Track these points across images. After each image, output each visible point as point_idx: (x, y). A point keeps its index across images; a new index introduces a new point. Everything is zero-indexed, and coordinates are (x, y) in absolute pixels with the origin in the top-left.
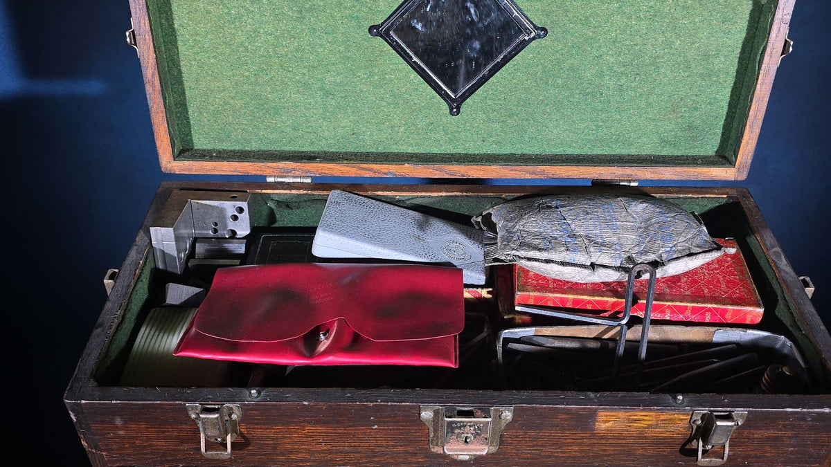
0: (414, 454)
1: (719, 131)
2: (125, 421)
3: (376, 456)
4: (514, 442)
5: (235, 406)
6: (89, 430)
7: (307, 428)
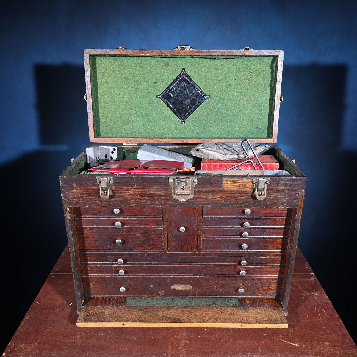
0: (167, 200)
1: (267, 129)
2: (77, 185)
3: (155, 201)
4: (199, 193)
5: (112, 177)
6: (65, 189)
7: (134, 188)
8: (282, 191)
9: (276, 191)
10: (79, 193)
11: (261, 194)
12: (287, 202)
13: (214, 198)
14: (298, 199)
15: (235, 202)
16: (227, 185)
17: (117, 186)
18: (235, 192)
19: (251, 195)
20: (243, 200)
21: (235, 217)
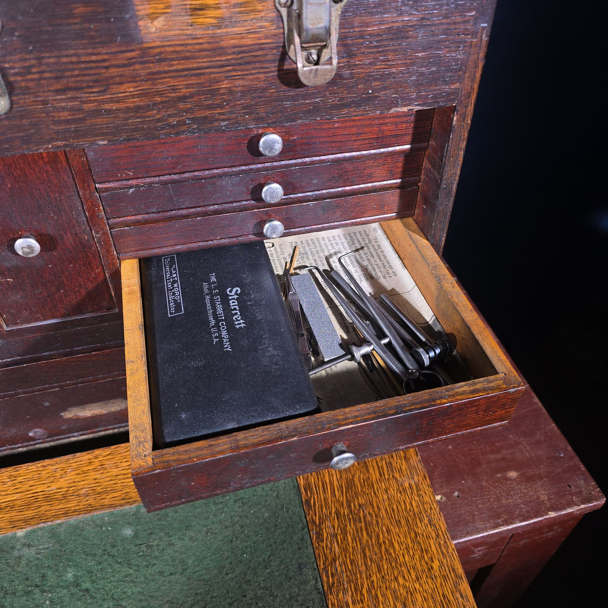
4: (31, 84)
8: (399, 33)
9: (378, 35)
11: (319, 57)
12: (418, 85)
13: (112, 101)
14: (462, 66)
15: (209, 107)
16: (159, 23)
18: (203, 62)
19: (274, 67)
20: (244, 94)
21: (226, 170)
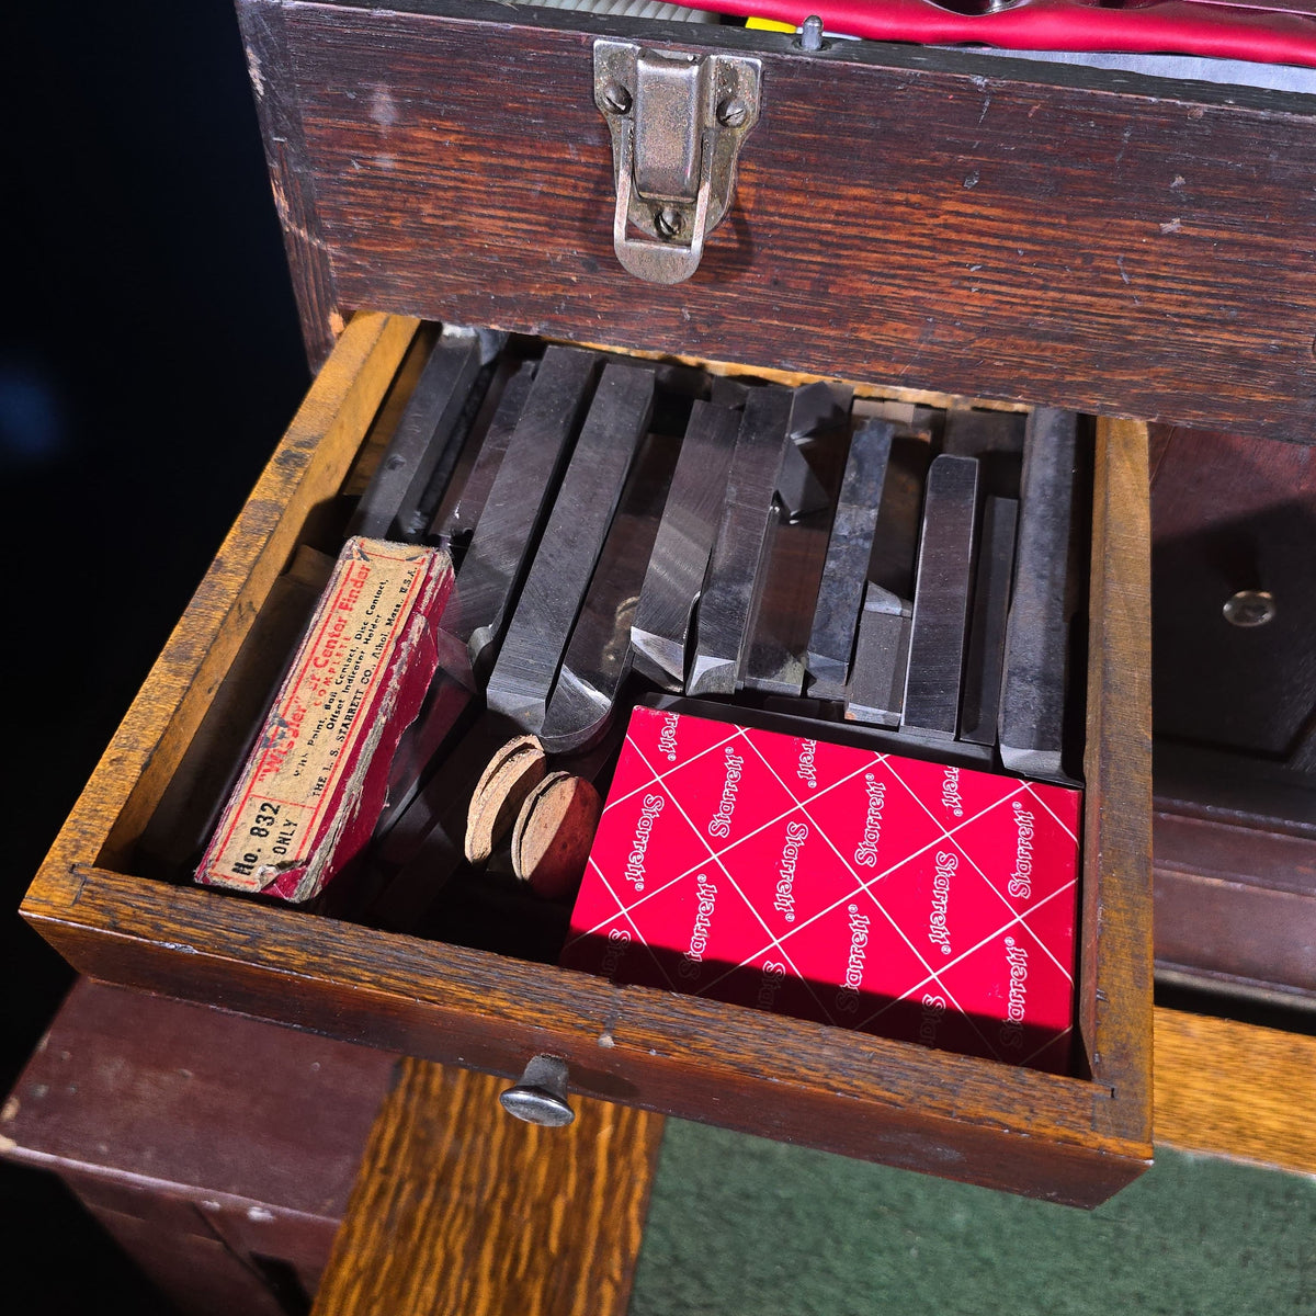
2: (401, 107)
3: (1123, 363)
5: (747, 64)
6: (295, 135)
7: (949, 206)
10: (424, 191)
17: (791, 165)
